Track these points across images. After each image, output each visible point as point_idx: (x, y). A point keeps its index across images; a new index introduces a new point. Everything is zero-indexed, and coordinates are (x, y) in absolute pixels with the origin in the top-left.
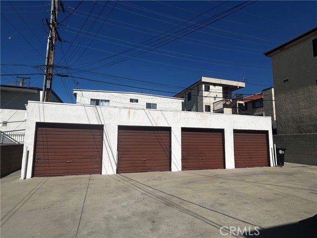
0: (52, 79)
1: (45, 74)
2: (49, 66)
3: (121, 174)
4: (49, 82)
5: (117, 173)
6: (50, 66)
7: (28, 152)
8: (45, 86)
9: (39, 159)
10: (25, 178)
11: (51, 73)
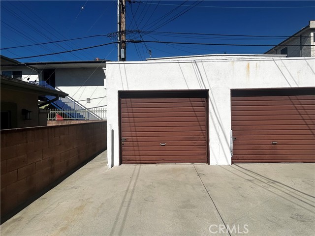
0: (125, 47)
1: (119, 43)
2: (121, 32)
3: (237, 164)
4: (123, 50)
5: (233, 163)
6: (123, 31)
7: (113, 131)
8: (120, 56)
9: (126, 141)
10: (112, 166)
11: (124, 39)
